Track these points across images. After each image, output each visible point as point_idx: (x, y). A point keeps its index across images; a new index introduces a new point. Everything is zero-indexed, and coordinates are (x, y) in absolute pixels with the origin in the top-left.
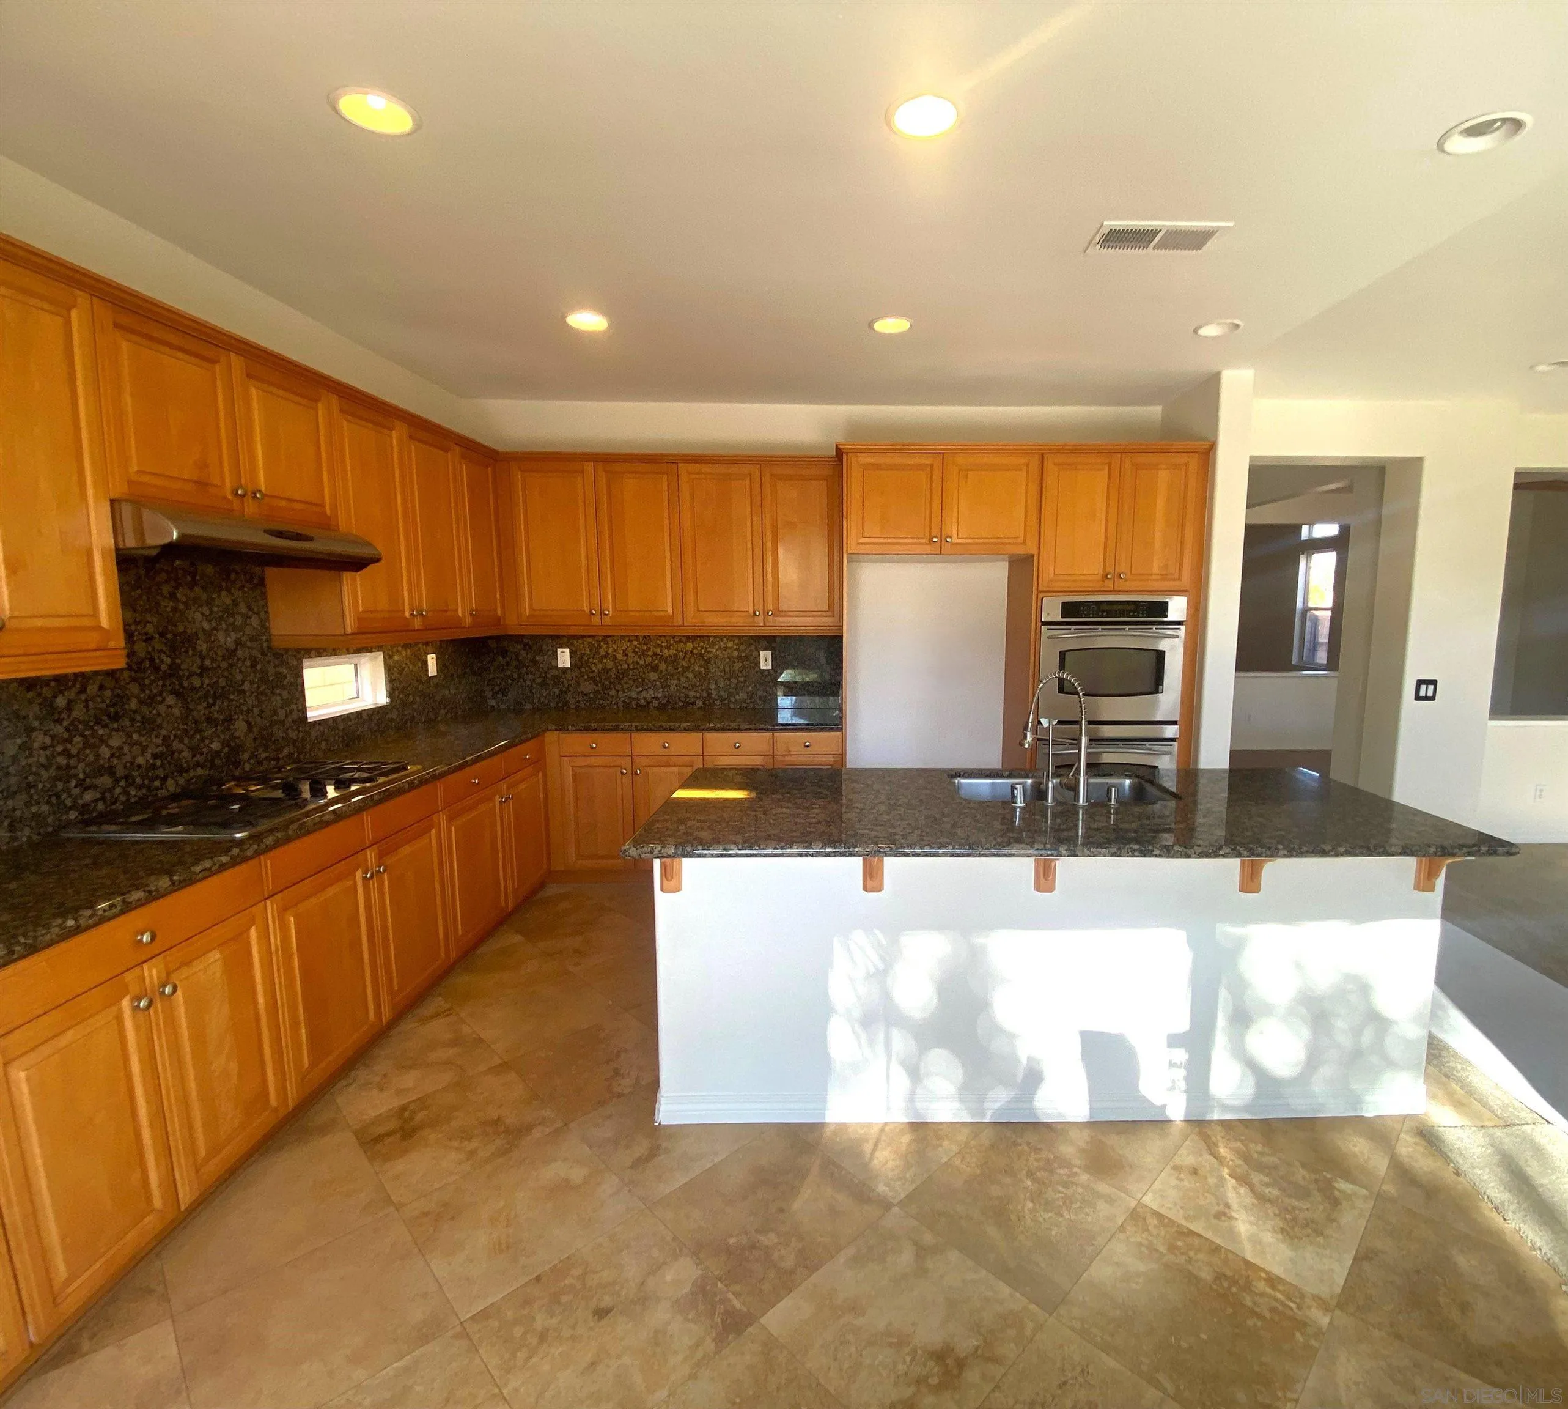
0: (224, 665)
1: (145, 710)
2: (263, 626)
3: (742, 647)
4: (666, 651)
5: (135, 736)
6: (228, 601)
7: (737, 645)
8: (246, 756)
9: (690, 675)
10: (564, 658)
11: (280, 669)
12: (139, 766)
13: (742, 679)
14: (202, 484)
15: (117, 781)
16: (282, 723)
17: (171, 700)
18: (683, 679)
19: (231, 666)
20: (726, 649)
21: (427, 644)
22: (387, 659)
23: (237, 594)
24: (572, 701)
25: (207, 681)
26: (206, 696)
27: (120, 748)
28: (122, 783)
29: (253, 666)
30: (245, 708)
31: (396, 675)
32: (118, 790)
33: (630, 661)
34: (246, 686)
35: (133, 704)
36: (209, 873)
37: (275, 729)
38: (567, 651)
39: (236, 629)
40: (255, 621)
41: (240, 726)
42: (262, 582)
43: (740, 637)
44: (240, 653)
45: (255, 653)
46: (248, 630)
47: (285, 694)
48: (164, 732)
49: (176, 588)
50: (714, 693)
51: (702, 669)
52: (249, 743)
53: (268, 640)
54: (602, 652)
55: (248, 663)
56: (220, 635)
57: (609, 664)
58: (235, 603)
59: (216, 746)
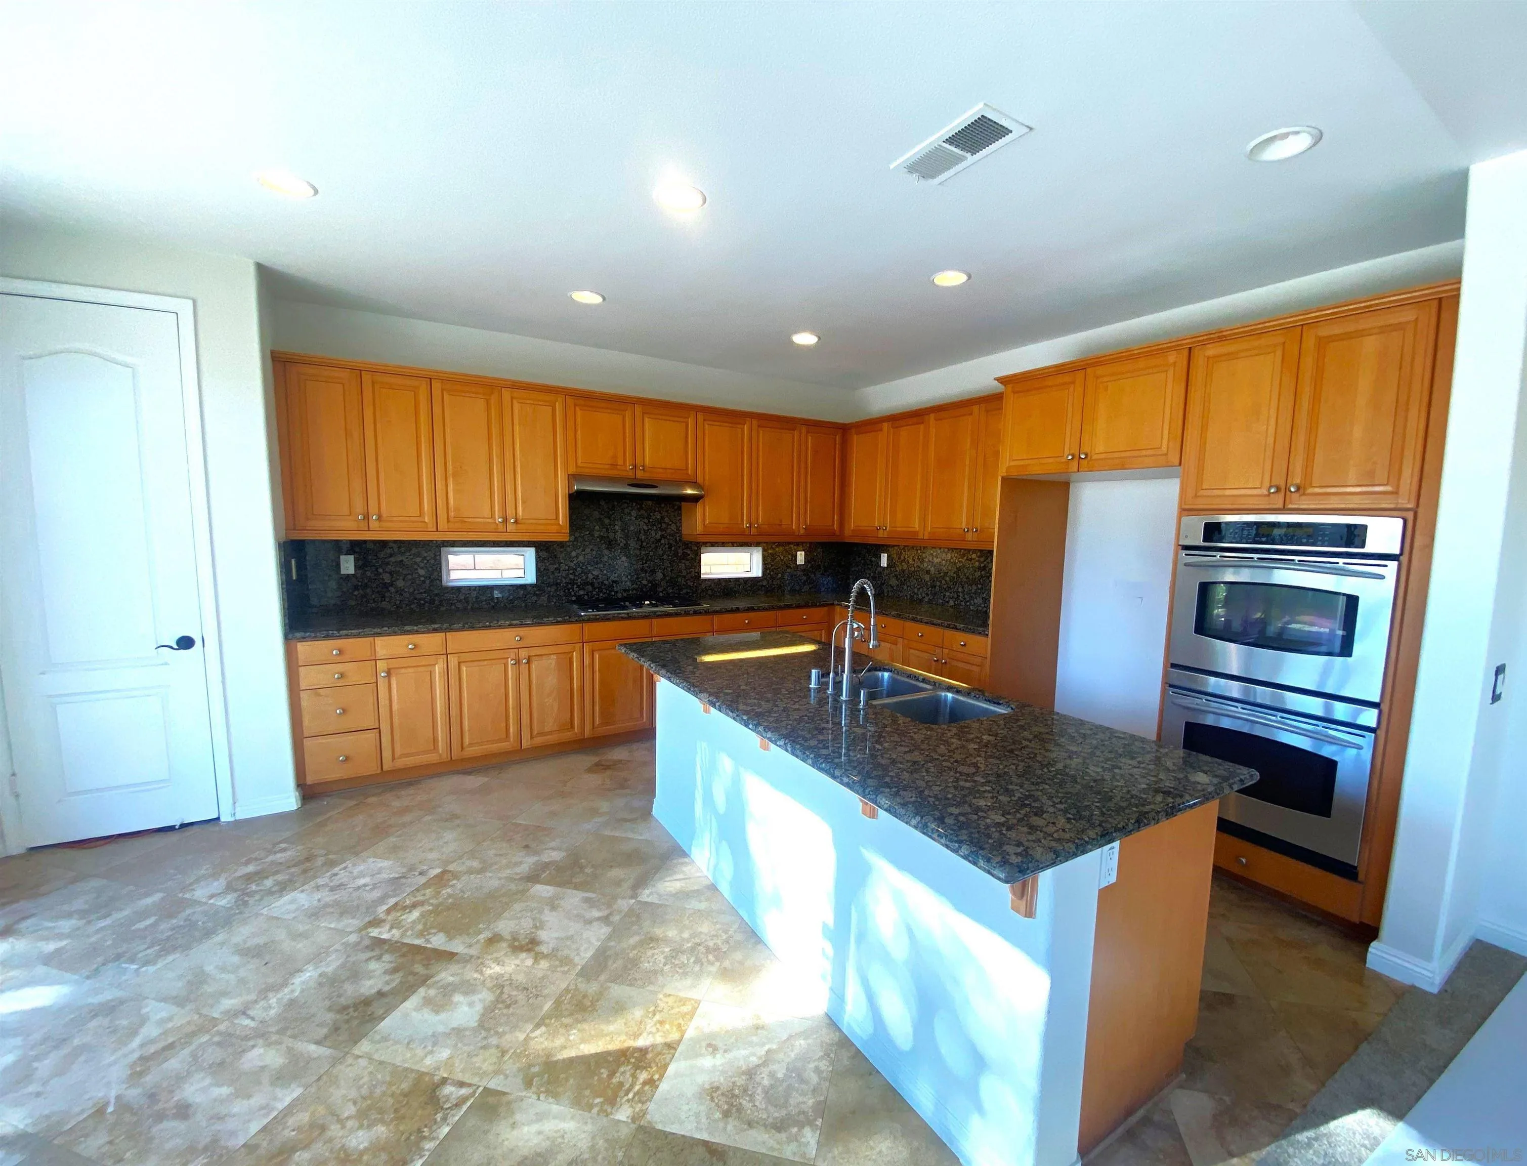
0: (653, 546)
1: (611, 562)
2: (678, 529)
3: (982, 559)
4: (935, 559)
5: (605, 572)
6: (659, 517)
7: (979, 557)
8: (660, 590)
9: (947, 579)
10: (884, 561)
11: (685, 551)
12: (605, 585)
13: (980, 586)
14: (614, 466)
15: (595, 589)
16: (684, 577)
17: (624, 559)
18: (943, 582)
19: (656, 547)
20: (971, 559)
21: (798, 544)
22: (764, 550)
23: (664, 514)
24: (886, 591)
25: (643, 553)
26: (642, 559)
27: (598, 576)
28: (597, 590)
29: (670, 548)
30: (663, 567)
31: (769, 560)
32: (594, 593)
33: (915, 565)
34: (665, 557)
35: (606, 558)
36: (552, 624)
37: (679, 579)
38: (886, 555)
39: (662, 530)
40: (673, 527)
41: (659, 575)
42: (680, 508)
43: (981, 551)
44: (663, 541)
45: (671, 542)
46: (669, 531)
47: (687, 563)
48: (618, 572)
49: (632, 510)
50: (961, 595)
51: (955, 575)
52: (663, 583)
53: (680, 536)
54: (902, 558)
55: (667, 546)
56: (653, 533)
57: (905, 567)
58: (663, 518)
59: (645, 582)
